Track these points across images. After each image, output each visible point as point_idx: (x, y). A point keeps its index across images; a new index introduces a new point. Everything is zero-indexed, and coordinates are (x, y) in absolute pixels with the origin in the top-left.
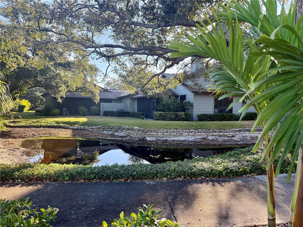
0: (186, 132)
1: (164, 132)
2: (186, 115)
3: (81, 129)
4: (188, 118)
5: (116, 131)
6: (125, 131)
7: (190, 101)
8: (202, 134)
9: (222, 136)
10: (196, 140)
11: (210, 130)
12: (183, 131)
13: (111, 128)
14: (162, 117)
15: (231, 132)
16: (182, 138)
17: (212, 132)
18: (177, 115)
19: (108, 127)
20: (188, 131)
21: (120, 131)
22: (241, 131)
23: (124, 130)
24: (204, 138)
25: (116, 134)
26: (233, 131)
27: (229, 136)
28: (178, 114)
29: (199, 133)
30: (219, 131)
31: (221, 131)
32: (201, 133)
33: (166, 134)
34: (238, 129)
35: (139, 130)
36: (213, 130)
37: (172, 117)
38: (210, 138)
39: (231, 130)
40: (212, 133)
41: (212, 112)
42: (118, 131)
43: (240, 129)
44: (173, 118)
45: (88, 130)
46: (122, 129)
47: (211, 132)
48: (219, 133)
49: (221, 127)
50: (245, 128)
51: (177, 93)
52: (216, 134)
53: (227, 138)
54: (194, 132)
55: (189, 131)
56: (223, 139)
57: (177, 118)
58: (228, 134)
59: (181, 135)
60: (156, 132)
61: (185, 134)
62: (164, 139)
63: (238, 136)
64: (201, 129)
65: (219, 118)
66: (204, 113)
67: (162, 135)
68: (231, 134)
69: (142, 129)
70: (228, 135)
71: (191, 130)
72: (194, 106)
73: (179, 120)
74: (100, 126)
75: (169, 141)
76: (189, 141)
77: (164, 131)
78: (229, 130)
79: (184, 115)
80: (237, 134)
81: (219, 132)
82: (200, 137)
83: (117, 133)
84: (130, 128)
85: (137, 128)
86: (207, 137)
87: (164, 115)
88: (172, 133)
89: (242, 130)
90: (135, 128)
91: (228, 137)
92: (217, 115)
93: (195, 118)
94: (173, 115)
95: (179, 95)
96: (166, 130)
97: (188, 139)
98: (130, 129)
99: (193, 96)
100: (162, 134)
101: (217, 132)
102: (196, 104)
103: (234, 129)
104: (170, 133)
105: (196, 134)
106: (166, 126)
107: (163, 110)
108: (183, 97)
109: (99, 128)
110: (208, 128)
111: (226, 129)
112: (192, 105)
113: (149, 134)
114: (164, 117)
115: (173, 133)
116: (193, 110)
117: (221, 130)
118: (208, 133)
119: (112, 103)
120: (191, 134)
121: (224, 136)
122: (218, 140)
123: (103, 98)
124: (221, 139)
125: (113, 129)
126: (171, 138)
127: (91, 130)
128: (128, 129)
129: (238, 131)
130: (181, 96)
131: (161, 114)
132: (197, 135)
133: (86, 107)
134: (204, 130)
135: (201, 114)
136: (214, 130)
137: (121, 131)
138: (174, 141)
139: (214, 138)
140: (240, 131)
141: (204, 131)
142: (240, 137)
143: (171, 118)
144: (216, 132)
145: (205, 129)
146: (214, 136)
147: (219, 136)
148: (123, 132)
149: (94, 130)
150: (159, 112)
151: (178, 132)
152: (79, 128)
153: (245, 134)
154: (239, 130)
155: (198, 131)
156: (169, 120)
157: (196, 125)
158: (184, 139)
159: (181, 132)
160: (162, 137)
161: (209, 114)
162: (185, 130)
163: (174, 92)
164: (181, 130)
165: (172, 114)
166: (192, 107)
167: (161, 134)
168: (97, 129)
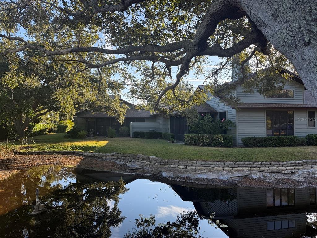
0: (220, 166)
1: (187, 165)
2: (225, 139)
3: (95, 157)
4: (229, 143)
5: (129, 161)
6: (140, 161)
7: (231, 120)
8: (244, 168)
9: (274, 172)
10: (233, 179)
11: (256, 164)
12: (215, 164)
13: (125, 157)
14: (194, 141)
15: (289, 165)
16: (212, 176)
17: (260, 166)
18: (213, 139)
19: (122, 155)
20: (223, 163)
21: (134, 161)
22: (305, 165)
23: (138, 160)
24: (245, 177)
25: (129, 164)
26: (292, 165)
27: (286, 172)
28: (214, 137)
29: (238, 167)
30: (270, 164)
31: (273, 165)
32: (242, 167)
33: (190, 168)
34: (300, 161)
35: (156, 161)
36: (260, 163)
37: (206, 141)
38: (255, 176)
39: (289, 162)
40: (259, 168)
41: (264, 134)
42: (132, 161)
43: (304, 160)
44: (207, 143)
45: (101, 158)
46: (137, 158)
47: (257, 166)
48: (271, 168)
49: (274, 158)
50: (312, 159)
51: (216, 109)
52: (266, 168)
53: (281, 177)
54: (231, 166)
55: (224, 165)
56: (276, 177)
57: (213, 143)
58: (284, 168)
59: (212, 170)
60: (177, 164)
61: (218, 168)
62: (186, 176)
63: (300, 173)
64: (243, 161)
65: (273, 143)
66: (251, 136)
67: (184, 169)
68: (289, 169)
69: (160, 159)
70: (284, 170)
71: (226, 163)
72: (237, 127)
73: (215, 146)
74: (115, 153)
75: (191, 179)
76: (221, 180)
77: (187, 163)
78: (285, 163)
79: (222, 139)
80: (299, 169)
81: (270, 166)
82: (239, 175)
83: (131, 163)
84: (145, 157)
85: (154, 157)
86: (251, 174)
87: (196, 139)
88: (198, 166)
89: (307, 162)
90: (151, 157)
91: (284, 174)
92: (270, 139)
93: (239, 143)
94: (208, 138)
95: (218, 111)
96: (190, 162)
97: (221, 178)
98: (145, 159)
99: (235, 113)
100: (185, 167)
101: (267, 166)
102: (240, 124)
103: (293, 162)
104: (196, 166)
105: (234, 169)
106: (192, 156)
107: (195, 131)
108: (224, 115)
109: (113, 155)
110: (254, 160)
111: (282, 160)
112: (233, 125)
113: (168, 167)
114: (196, 141)
115: (200, 167)
116: (235, 131)
117: (273, 163)
118: (253, 167)
119: (145, 122)
120: (227, 168)
121: (278, 172)
122: (268, 180)
123: (136, 116)
124: (271, 178)
125: (128, 157)
126: (195, 175)
127: (104, 158)
128: (143, 159)
129: (300, 165)
130: (220, 113)
131: (192, 137)
132: (235, 171)
133: (114, 128)
134: (247, 163)
135: (247, 138)
136: (262, 162)
137: (136, 161)
138: (198, 179)
139: (261, 175)
140: (303, 164)
141: (247, 165)
142: (304, 175)
143: (204, 142)
144: (265, 167)
145: (249, 161)
146: (261, 173)
147: (269, 172)
148: (138, 162)
149: (108, 157)
150: (191, 135)
151: (208, 165)
152: (93, 155)
153: (312, 169)
154: (301, 163)
155: (238, 164)
156: (203, 145)
157: (237, 154)
158: (214, 177)
159: (213, 166)
160: (183, 172)
161: (259, 137)
162: (218, 163)
163: (212, 108)
164: (211, 163)
165: (206, 137)
166: (234, 128)
167: (183, 167)
168: (111, 157)
